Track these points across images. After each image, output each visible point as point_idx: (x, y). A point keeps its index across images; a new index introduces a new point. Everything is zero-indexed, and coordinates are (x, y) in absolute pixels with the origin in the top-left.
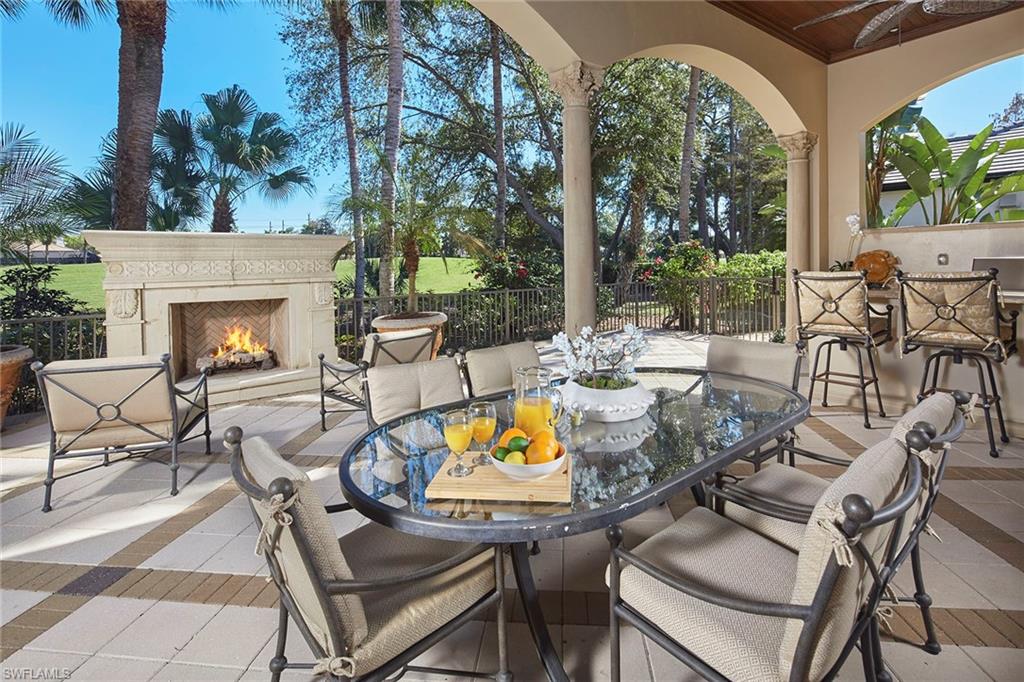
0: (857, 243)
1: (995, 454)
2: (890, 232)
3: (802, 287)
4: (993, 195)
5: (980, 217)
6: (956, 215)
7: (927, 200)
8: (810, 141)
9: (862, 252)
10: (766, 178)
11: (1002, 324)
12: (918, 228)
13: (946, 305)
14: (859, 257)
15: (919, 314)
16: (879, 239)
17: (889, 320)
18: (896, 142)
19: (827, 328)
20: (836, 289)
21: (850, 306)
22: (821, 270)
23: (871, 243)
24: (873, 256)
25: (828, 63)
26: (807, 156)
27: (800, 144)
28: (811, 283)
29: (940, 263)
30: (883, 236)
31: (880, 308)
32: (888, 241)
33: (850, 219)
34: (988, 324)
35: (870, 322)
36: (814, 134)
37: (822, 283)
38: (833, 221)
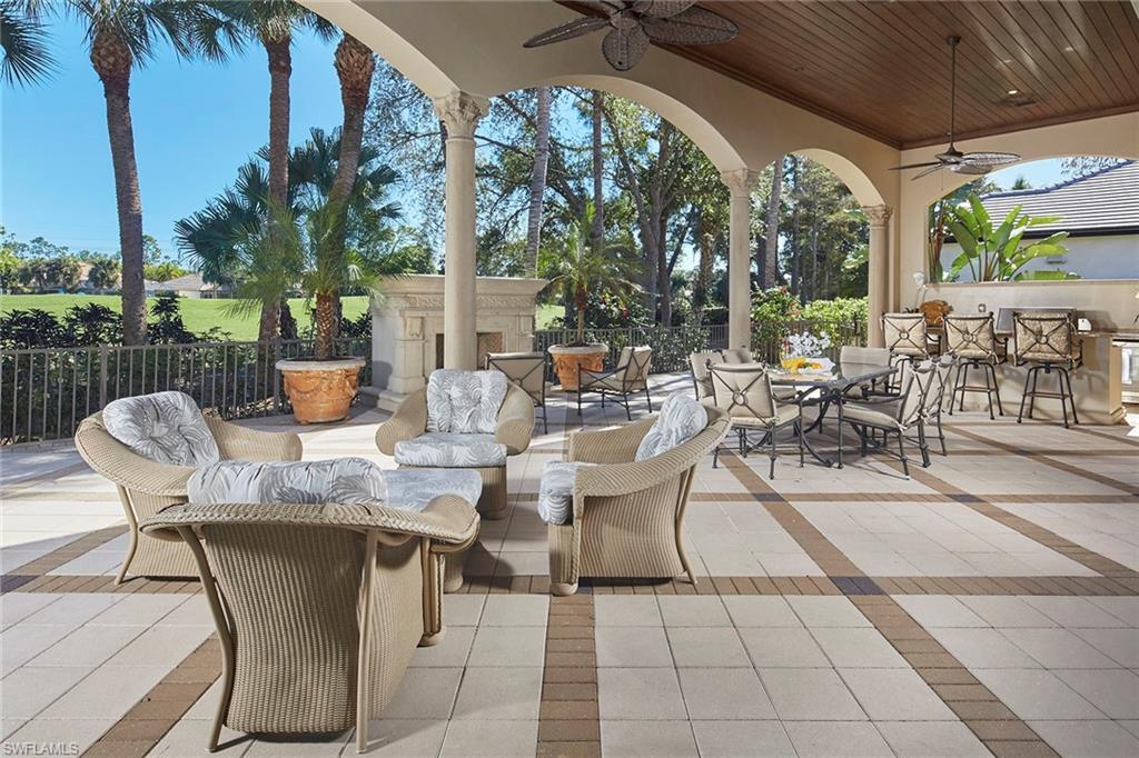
0: (922, 293)
1: (993, 418)
2: (948, 286)
3: (887, 323)
4: (1022, 259)
5: (1014, 275)
6: (996, 273)
7: (975, 261)
8: (887, 212)
9: (926, 301)
10: (832, 218)
11: (997, 344)
12: (967, 284)
13: (968, 333)
14: (923, 305)
15: (954, 338)
16: (938, 290)
17: (939, 346)
18: (953, 212)
19: (902, 350)
20: (907, 324)
21: (916, 335)
22: (895, 312)
23: (933, 294)
24: (933, 305)
25: (901, 150)
26: (886, 225)
27: (880, 214)
28: (892, 320)
29: (980, 311)
30: (942, 289)
31: (934, 337)
32: (945, 293)
33: (916, 275)
34: (988, 344)
35: (927, 346)
36: (891, 206)
37: (898, 320)
38: (904, 277)
